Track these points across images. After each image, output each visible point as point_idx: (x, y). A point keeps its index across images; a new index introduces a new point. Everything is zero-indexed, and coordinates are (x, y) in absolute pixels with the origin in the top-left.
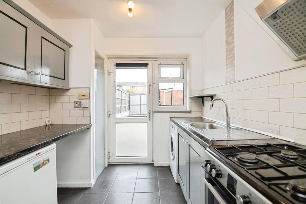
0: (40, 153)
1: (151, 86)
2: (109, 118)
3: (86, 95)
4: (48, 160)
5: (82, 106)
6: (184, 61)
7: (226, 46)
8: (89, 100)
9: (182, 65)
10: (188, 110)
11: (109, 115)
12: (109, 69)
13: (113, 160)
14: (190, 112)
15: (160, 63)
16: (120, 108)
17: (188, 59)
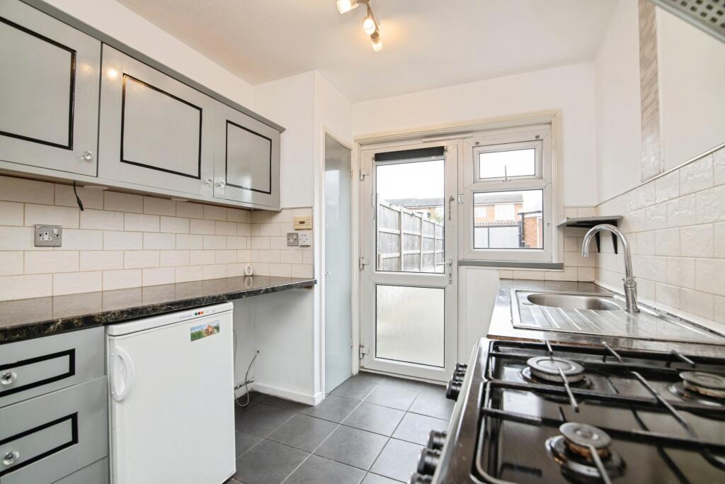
0: (202, 313)
1: (453, 200)
2: (362, 271)
3: (307, 222)
4: (217, 328)
5: (300, 243)
6: (543, 131)
7: (641, 71)
8: (311, 231)
9: (538, 143)
10: (555, 261)
11: (362, 267)
12: (362, 167)
13: (369, 365)
14: (560, 267)
15: (478, 143)
16: (416, 255)
17: (553, 124)
